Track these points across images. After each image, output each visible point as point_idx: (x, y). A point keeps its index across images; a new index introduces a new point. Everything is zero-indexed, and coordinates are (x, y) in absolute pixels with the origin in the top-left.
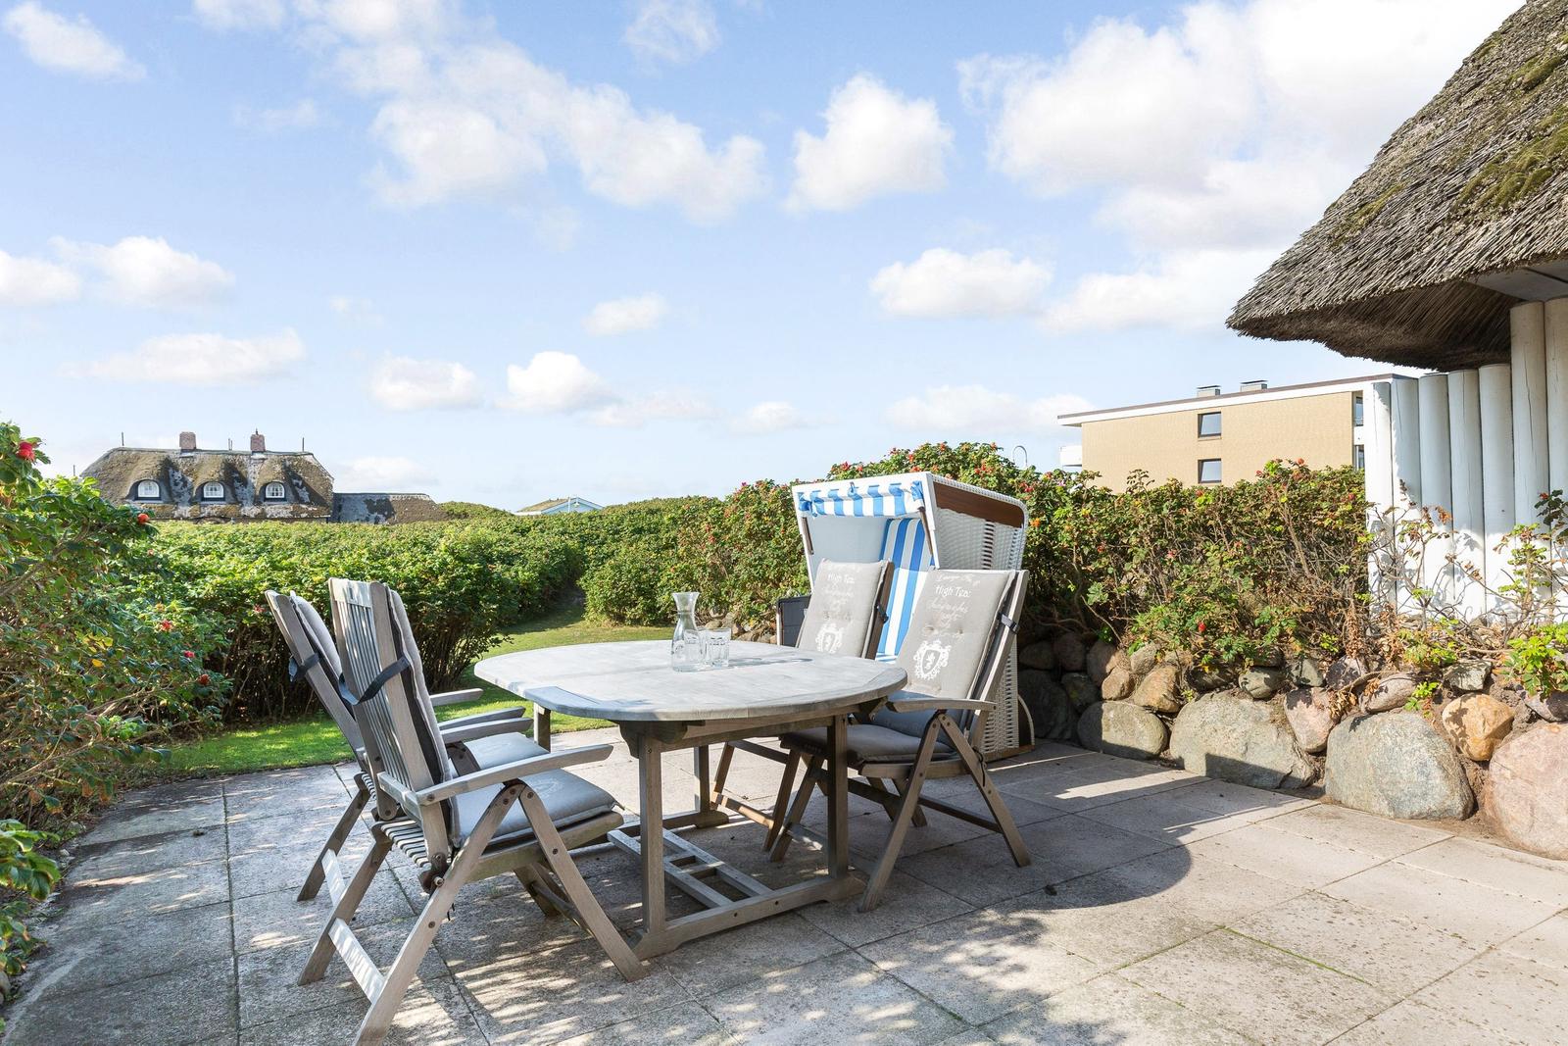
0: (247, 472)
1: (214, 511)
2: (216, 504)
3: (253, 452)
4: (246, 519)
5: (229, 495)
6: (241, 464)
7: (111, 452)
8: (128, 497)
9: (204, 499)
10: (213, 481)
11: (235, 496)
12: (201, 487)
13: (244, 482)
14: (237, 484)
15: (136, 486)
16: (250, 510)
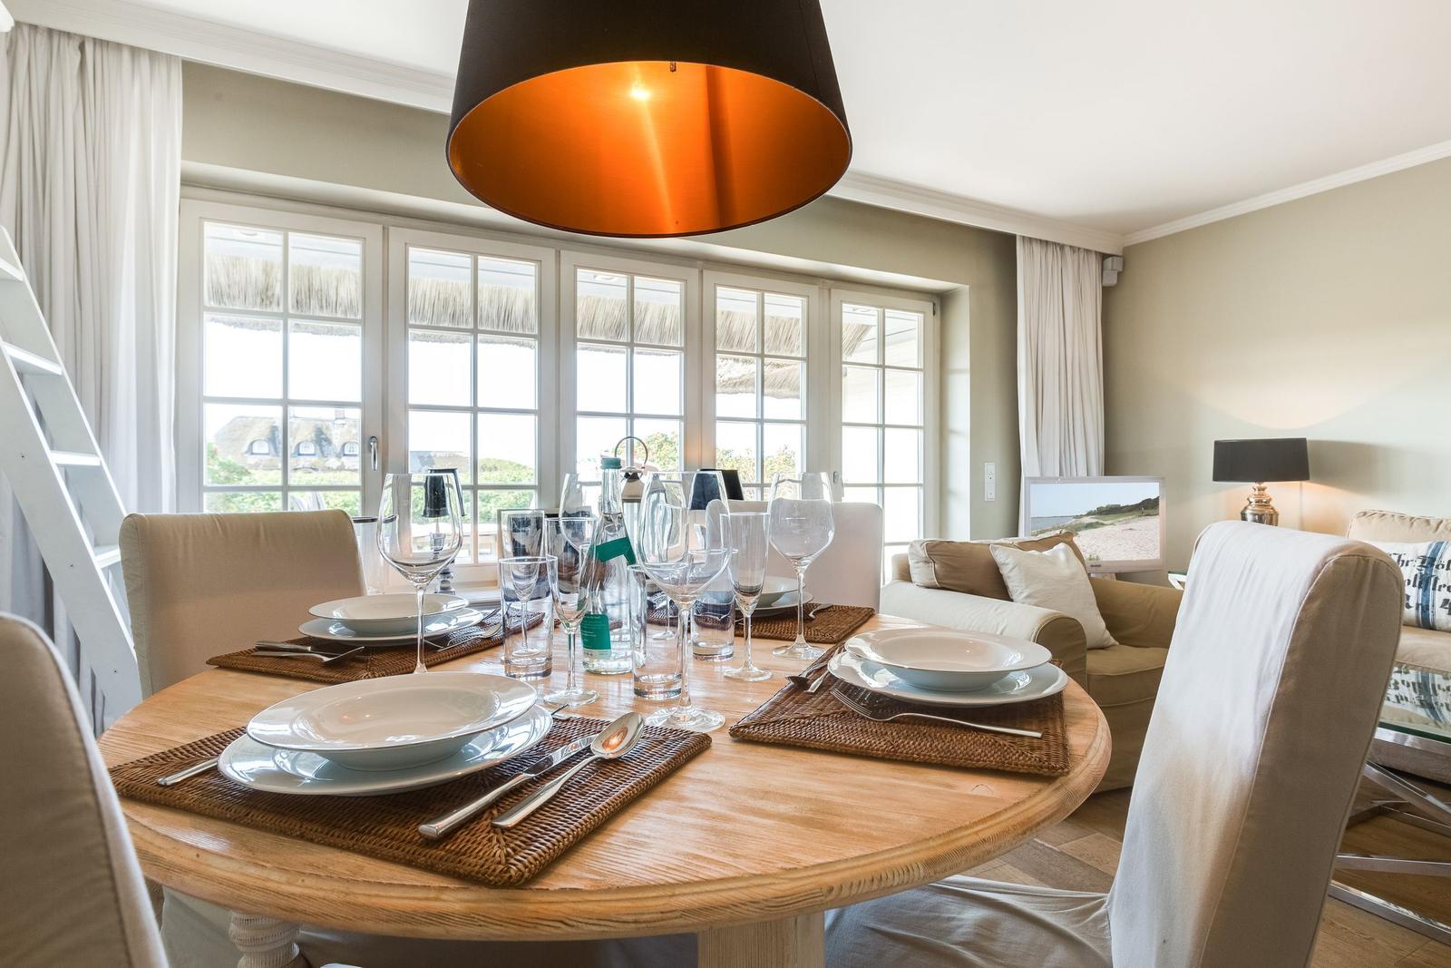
0: (331, 435)
1: (308, 463)
2: (308, 458)
3: (337, 419)
4: (330, 469)
5: (319, 452)
6: (327, 428)
7: (234, 420)
8: (246, 453)
9: (300, 455)
10: (307, 441)
11: (322, 452)
12: (298, 445)
13: (329, 442)
14: (324, 443)
15: (252, 444)
16: (333, 462)
